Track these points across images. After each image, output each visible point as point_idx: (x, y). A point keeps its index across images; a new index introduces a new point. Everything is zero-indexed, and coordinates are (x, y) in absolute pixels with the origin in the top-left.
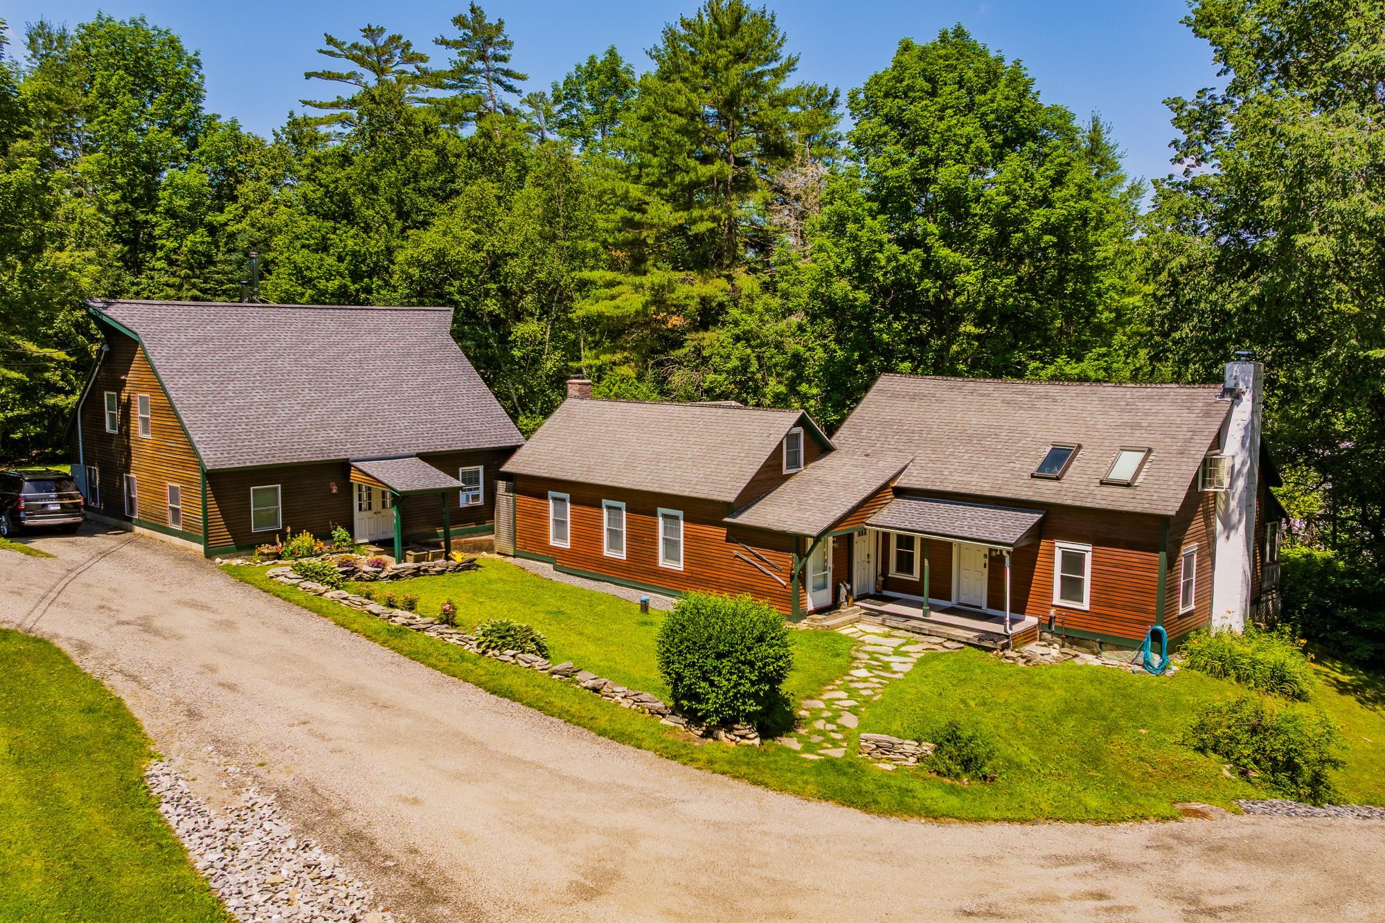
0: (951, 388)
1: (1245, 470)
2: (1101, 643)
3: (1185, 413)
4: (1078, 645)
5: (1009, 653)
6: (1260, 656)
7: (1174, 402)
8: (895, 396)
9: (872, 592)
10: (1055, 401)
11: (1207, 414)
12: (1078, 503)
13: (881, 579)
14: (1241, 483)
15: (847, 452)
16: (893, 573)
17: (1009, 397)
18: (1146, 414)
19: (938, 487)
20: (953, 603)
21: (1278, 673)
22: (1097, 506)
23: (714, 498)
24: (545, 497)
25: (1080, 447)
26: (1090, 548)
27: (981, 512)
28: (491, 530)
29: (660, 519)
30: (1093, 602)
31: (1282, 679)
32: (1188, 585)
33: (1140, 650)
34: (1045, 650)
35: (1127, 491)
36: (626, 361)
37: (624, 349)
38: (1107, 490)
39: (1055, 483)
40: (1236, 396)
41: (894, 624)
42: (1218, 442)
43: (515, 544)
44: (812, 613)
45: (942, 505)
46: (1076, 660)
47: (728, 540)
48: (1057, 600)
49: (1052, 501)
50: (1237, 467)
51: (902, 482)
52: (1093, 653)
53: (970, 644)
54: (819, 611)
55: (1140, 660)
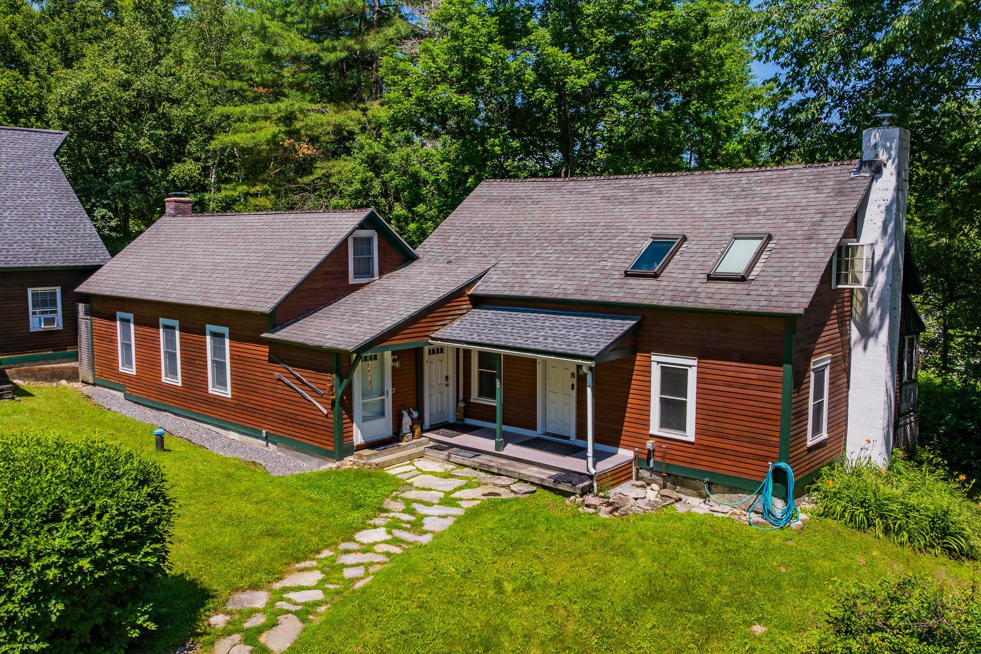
0: (550, 189)
1: (887, 260)
2: (710, 484)
3: (812, 194)
4: (682, 486)
5: (590, 499)
6: (913, 500)
7: (798, 183)
8: (491, 201)
9: (452, 419)
10: (660, 192)
11: (840, 192)
12: (677, 304)
13: (462, 405)
14: (881, 278)
15: (429, 260)
16: (475, 397)
17: (609, 193)
18: (764, 199)
19: (516, 292)
20: (538, 433)
21: (939, 524)
22: (701, 306)
23: (250, 309)
24: (114, 319)
25: (685, 239)
26: (694, 362)
27: (563, 320)
28: (75, 357)
29: (208, 338)
30: (699, 432)
31: (945, 532)
32: (818, 408)
33: (759, 493)
34: (640, 492)
35: (740, 286)
36: (265, 194)
37: (264, 182)
38: (714, 286)
39: (652, 282)
40: (877, 170)
41: (459, 460)
42: (854, 228)
43: (94, 372)
44: (360, 447)
45: (520, 315)
46: (678, 506)
47: (270, 361)
48: (655, 428)
49: (647, 302)
50: (877, 259)
51: (480, 289)
52: (701, 496)
53: (545, 487)
54: (372, 445)
55: (759, 506)
